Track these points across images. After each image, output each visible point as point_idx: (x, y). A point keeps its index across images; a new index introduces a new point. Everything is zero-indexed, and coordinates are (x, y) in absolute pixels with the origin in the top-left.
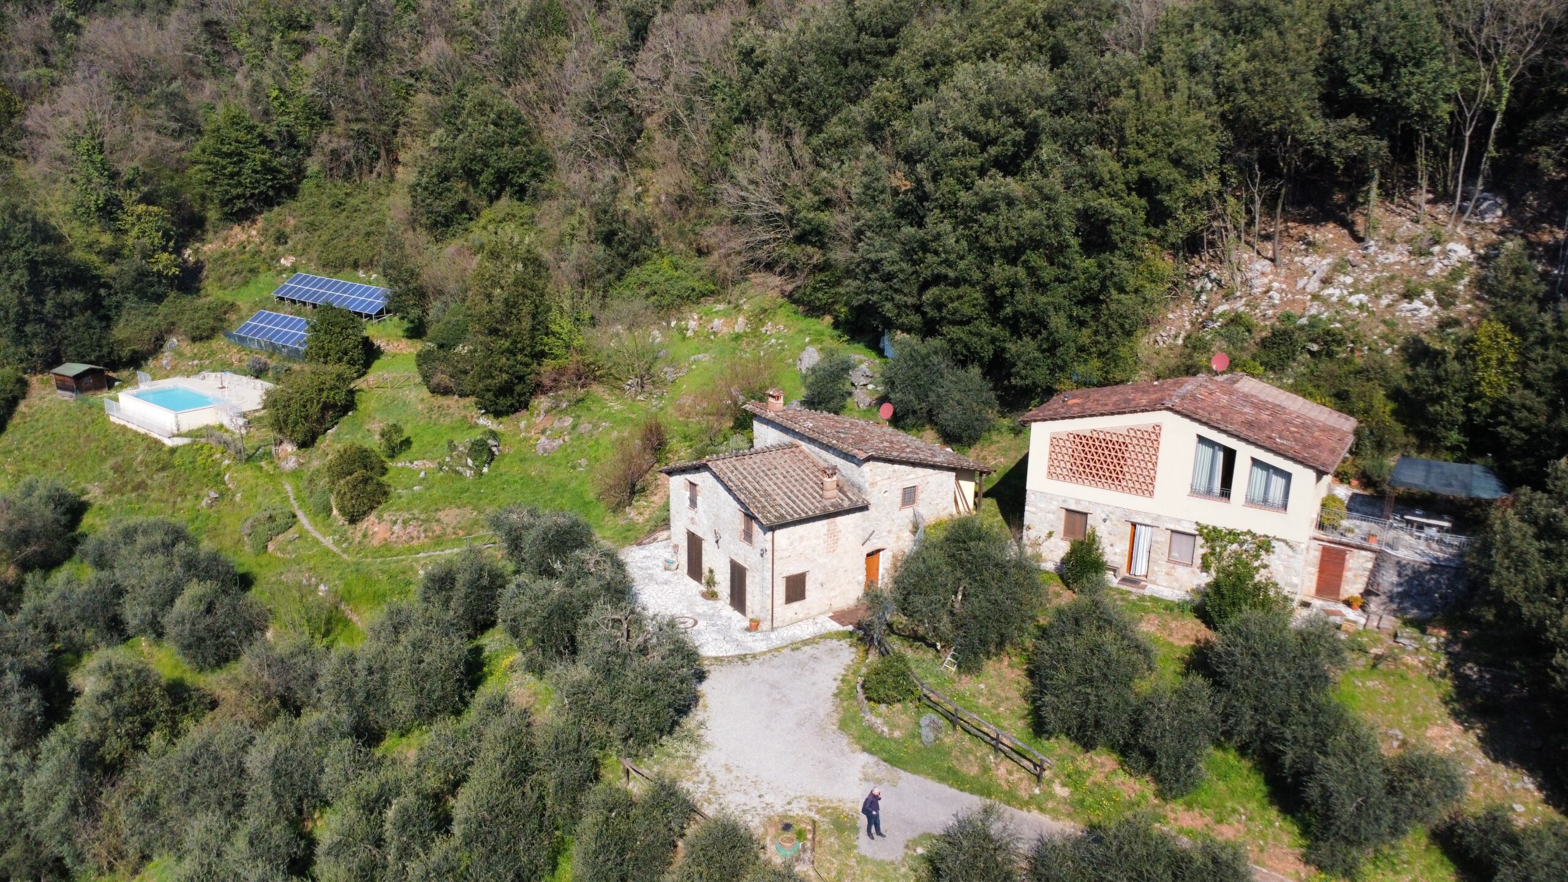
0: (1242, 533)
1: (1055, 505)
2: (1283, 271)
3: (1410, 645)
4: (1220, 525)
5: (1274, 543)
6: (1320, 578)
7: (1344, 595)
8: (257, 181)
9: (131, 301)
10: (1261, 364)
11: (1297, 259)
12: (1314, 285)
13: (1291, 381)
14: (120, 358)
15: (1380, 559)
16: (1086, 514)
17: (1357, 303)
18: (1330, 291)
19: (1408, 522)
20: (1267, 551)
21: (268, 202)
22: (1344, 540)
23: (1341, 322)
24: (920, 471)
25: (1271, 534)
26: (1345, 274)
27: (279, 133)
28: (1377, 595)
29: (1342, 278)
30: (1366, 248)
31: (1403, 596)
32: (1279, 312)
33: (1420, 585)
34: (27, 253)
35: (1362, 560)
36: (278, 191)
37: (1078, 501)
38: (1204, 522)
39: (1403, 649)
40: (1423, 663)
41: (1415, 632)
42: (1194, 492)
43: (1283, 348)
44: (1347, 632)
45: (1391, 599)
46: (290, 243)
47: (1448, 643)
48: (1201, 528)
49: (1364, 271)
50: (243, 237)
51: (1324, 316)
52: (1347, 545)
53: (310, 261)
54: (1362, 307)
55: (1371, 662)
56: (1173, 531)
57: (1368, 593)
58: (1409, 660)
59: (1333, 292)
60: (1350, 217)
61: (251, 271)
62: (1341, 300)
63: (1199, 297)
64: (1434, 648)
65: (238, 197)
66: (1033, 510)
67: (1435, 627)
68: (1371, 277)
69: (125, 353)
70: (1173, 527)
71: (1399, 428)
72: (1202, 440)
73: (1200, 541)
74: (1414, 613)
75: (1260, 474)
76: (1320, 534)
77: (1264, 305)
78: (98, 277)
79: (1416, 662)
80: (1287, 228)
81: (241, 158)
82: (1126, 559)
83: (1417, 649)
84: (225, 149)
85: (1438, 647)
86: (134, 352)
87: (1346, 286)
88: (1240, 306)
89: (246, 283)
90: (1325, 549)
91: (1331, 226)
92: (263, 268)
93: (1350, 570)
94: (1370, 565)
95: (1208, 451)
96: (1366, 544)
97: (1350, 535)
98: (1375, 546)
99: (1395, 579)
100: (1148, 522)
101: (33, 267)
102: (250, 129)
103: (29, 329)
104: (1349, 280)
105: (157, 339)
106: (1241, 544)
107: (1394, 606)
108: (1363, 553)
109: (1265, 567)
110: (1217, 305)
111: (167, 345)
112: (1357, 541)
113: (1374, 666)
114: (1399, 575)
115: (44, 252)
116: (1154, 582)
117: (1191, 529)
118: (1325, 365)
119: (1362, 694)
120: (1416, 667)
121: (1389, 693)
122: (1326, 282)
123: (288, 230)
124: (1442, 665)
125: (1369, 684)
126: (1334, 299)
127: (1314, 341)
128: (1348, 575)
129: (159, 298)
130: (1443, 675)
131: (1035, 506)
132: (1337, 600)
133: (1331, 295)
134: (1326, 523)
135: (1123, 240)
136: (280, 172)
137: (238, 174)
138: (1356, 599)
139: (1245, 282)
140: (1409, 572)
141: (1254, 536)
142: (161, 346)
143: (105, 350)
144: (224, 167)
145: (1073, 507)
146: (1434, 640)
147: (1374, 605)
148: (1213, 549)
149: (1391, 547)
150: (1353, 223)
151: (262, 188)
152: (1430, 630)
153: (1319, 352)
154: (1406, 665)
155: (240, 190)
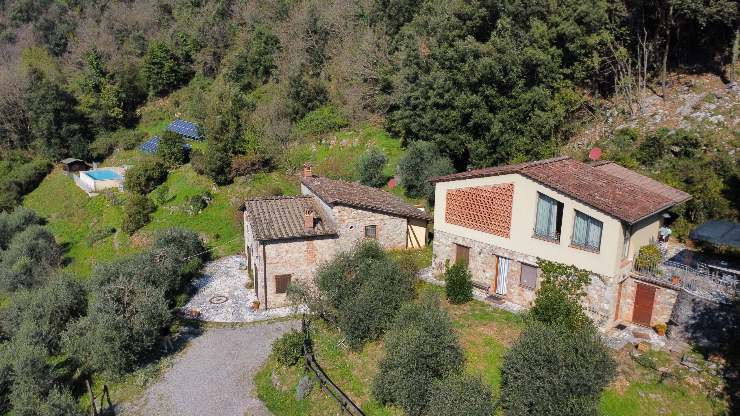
0: (567, 268)
1: (450, 242)
2: (668, 103)
3: (694, 368)
4: (553, 260)
5: (591, 277)
6: (635, 307)
7: (653, 324)
8: (169, 77)
9: (102, 131)
10: (637, 160)
11: (681, 96)
12: (686, 110)
13: (657, 173)
14: (93, 157)
15: (681, 295)
16: (468, 248)
17: (716, 121)
18: (698, 114)
19: (712, 270)
20: (586, 283)
21: (175, 87)
22: (654, 279)
23: (699, 133)
24: (379, 216)
25: (588, 269)
26: (710, 103)
27: (182, 54)
28: (676, 325)
29: (707, 105)
30: (731, 87)
31: (696, 328)
32: (659, 127)
33: (710, 319)
34: (54, 106)
35: (667, 297)
36: (179, 81)
37: (464, 239)
38: (542, 257)
39: (687, 370)
40: (703, 384)
41: (699, 357)
42: (537, 235)
43: (653, 149)
44: (641, 351)
45: (687, 329)
46: (180, 106)
47: (726, 370)
48: (541, 262)
49: (725, 102)
50: (162, 104)
51: (688, 129)
52: (655, 283)
53: (187, 115)
54: (719, 124)
55: (659, 378)
56: (523, 264)
57: (670, 323)
58: (691, 380)
59: (700, 115)
60: (723, 68)
61: (160, 119)
62: (705, 121)
63: (607, 120)
64: (714, 373)
65: (160, 84)
66: (438, 243)
67: (715, 355)
68: (731, 105)
69: (95, 154)
70: (522, 260)
71: (726, 203)
72: (541, 195)
73: (540, 272)
74: (704, 342)
75: (582, 223)
76: (636, 274)
77: (649, 123)
78: (88, 119)
79: (697, 383)
80: (679, 78)
81: (162, 66)
82: (494, 282)
83: (699, 372)
84: (154, 61)
85: (718, 373)
86: (99, 154)
87: (709, 110)
88: (633, 125)
89: (156, 125)
90: (639, 285)
91: (709, 75)
92: (166, 118)
93: (658, 303)
94: (673, 301)
95: (545, 205)
96: (670, 284)
97: (658, 276)
98: (677, 286)
99: (690, 313)
100: (506, 256)
101: (56, 112)
102: (167, 51)
103: (53, 141)
104: (713, 107)
105: (110, 149)
106: (568, 276)
107: (689, 335)
108: (669, 291)
109: (585, 295)
110: (619, 125)
111: (115, 152)
112: (664, 281)
113: (660, 382)
114: (694, 310)
115: (61, 105)
116: (510, 300)
117: (533, 262)
118: (684, 162)
119: (644, 403)
120: (697, 387)
121: (668, 406)
122: (696, 108)
123: (180, 100)
124: (719, 389)
125: (652, 396)
126: (700, 119)
127: (676, 144)
128: (657, 307)
129: (114, 130)
130: (721, 396)
131: (438, 241)
132: (649, 326)
133: (697, 117)
134: (640, 265)
135: (546, 77)
136: (179, 72)
137: (161, 73)
138: (662, 327)
139: (640, 110)
140: (702, 308)
141: (576, 269)
142: (112, 152)
143: (86, 152)
144: (153, 69)
145: (461, 243)
146: (714, 366)
147: (674, 332)
148: (548, 278)
149: (689, 286)
150: (725, 72)
151: (172, 80)
152: (711, 357)
153: (680, 152)
154: (688, 384)
155: (161, 81)
